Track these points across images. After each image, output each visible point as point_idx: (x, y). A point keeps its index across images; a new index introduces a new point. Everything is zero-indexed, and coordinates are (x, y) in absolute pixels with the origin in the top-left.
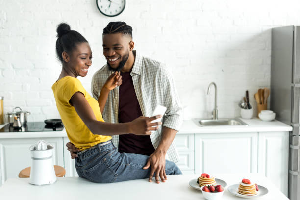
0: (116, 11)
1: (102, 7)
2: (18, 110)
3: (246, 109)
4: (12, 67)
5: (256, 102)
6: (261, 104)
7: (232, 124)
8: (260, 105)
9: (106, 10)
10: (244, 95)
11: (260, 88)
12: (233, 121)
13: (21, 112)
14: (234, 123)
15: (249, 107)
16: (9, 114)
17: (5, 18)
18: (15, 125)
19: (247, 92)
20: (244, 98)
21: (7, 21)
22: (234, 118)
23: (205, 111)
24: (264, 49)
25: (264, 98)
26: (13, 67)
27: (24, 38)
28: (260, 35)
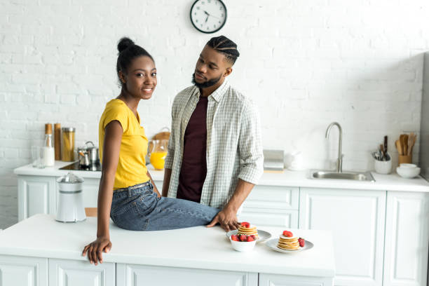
0: (215, 26)
1: (197, 21)
2: (90, 145)
3: (382, 160)
4: (87, 93)
5: (397, 152)
6: (403, 154)
7: (360, 178)
8: (401, 157)
9: (202, 25)
10: (382, 141)
11: (402, 133)
12: (361, 176)
13: (93, 148)
14: (362, 178)
15: (387, 158)
16: (79, 150)
17: (82, 33)
18: (82, 163)
19: (386, 138)
20: (381, 146)
21: (84, 36)
22: (364, 171)
23: (327, 161)
24: (412, 81)
25: (407, 147)
26: (89, 93)
27: (102, 58)
28: (407, 61)
